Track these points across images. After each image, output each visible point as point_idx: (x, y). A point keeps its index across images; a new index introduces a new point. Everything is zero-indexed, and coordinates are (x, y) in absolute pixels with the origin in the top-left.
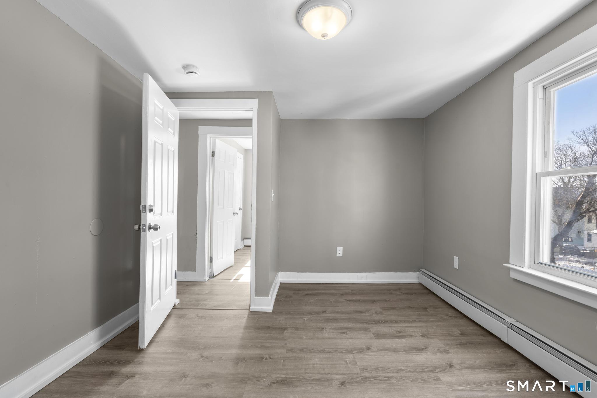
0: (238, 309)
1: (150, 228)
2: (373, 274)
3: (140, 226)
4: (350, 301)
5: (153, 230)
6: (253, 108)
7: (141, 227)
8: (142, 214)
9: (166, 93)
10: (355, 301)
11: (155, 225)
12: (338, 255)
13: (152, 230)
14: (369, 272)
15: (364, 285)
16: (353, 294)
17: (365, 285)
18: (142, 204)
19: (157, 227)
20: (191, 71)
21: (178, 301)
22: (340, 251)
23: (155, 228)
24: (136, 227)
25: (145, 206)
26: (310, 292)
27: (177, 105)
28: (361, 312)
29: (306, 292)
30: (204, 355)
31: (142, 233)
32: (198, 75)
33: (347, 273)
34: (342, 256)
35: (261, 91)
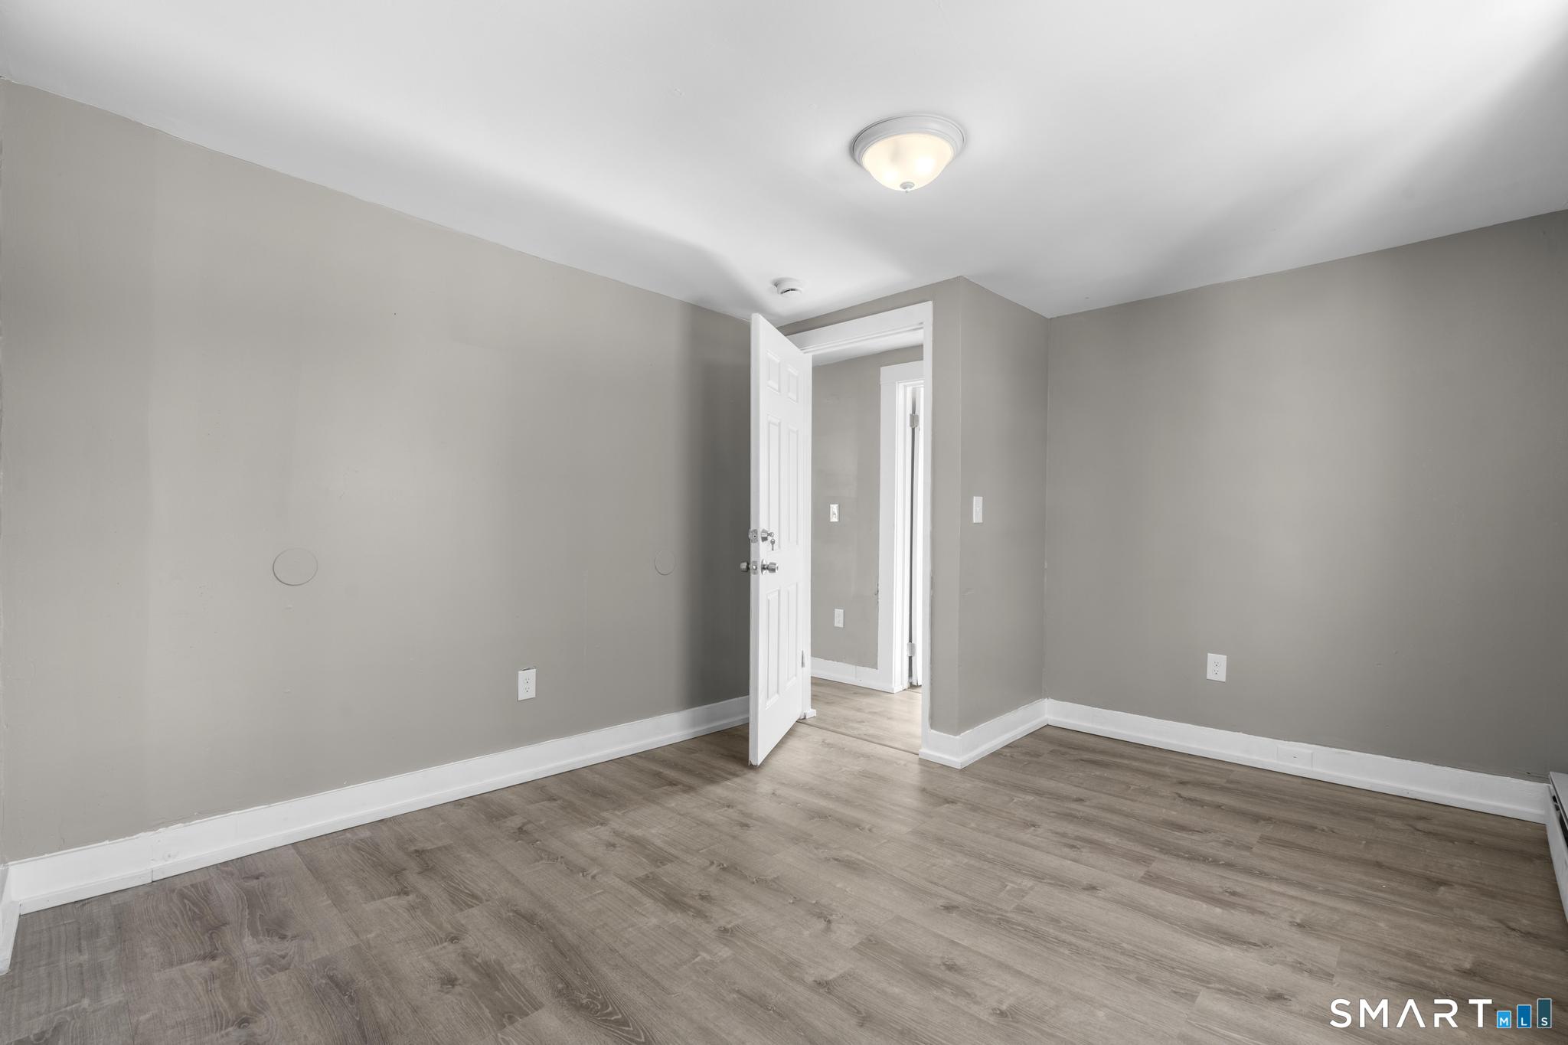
0: (903, 748)
1: (763, 568)
2: (1339, 753)
3: (748, 564)
4: (1191, 800)
5: (768, 571)
6: (922, 323)
7: (750, 566)
8: (752, 544)
9: (780, 329)
10: (1201, 803)
11: (771, 563)
12: (1210, 675)
13: (764, 571)
14: (1325, 746)
15: (1295, 780)
16: (1223, 789)
17: (1300, 780)
18: (753, 528)
19: (773, 567)
20: (786, 288)
21: (811, 713)
22: (1217, 667)
23: (771, 568)
24: (744, 566)
25: (755, 531)
26: (1099, 757)
27: (800, 345)
28: (1182, 828)
29: (1086, 756)
30: (778, 793)
31: (752, 576)
32: (800, 291)
33: (1241, 734)
34: (1224, 679)
35: (940, 283)
